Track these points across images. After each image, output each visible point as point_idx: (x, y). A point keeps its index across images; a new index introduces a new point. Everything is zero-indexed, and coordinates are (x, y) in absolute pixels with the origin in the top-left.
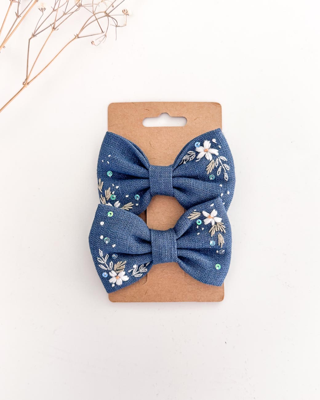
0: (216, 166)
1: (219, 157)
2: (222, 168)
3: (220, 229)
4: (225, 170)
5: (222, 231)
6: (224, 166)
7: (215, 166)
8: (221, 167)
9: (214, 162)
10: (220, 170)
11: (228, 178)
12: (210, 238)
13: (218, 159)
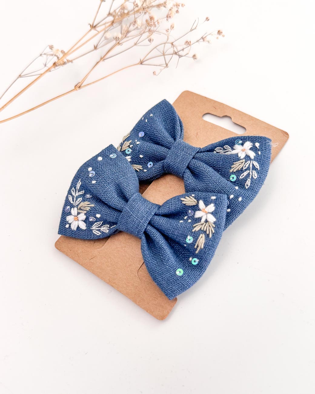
0: (244, 168)
1: (252, 161)
2: (249, 173)
3: (206, 229)
4: (251, 176)
5: (208, 232)
6: (252, 172)
7: (242, 168)
8: (248, 171)
9: (244, 163)
10: (245, 174)
11: (249, 186)
12: (189, 232)
13: (250, 163)
